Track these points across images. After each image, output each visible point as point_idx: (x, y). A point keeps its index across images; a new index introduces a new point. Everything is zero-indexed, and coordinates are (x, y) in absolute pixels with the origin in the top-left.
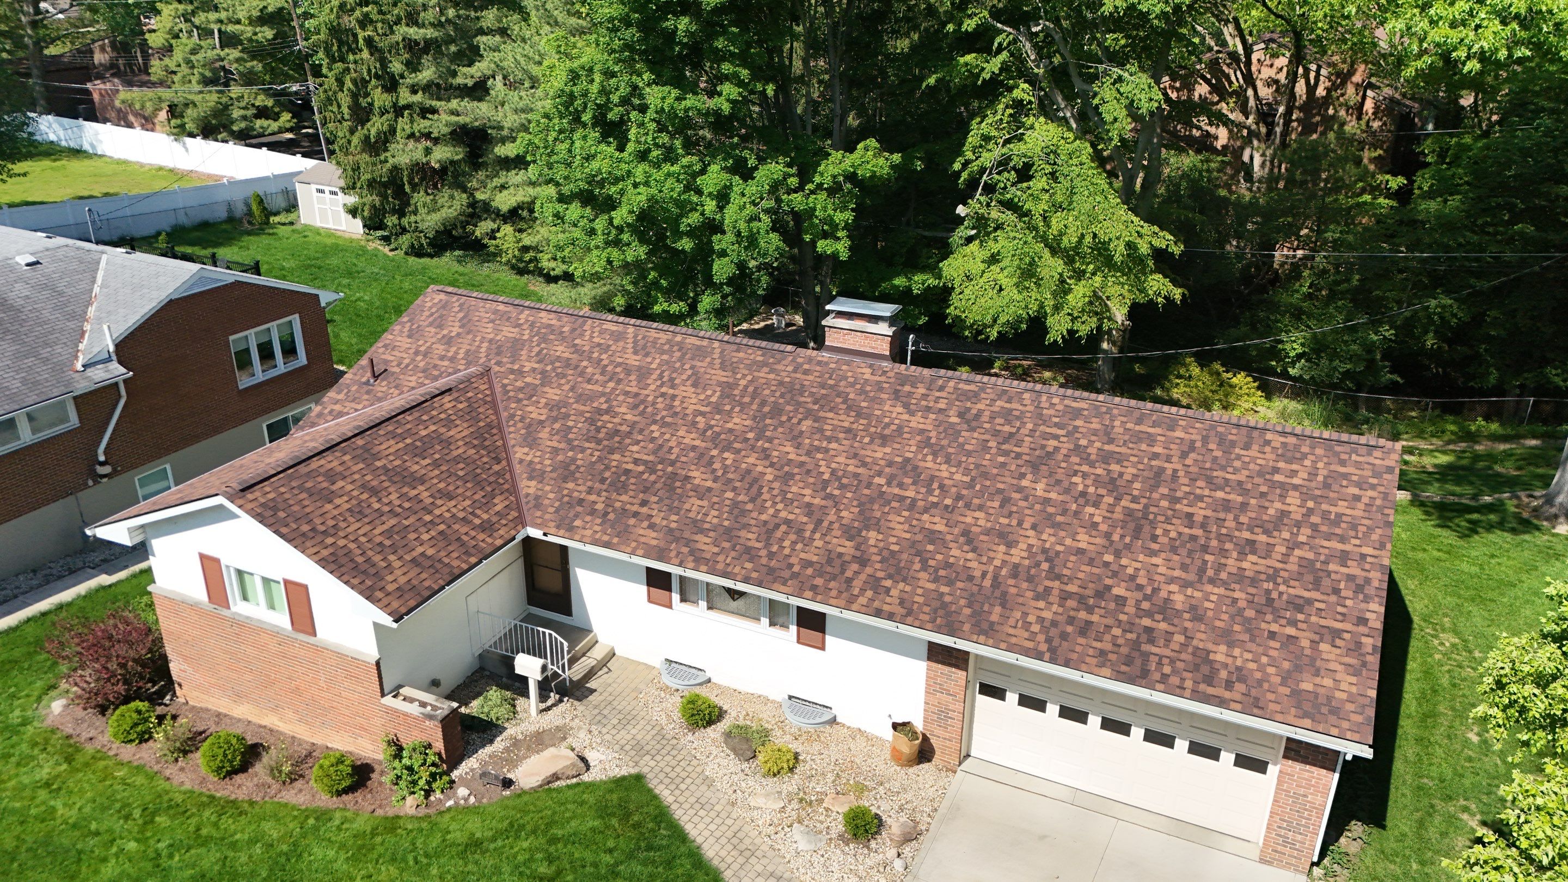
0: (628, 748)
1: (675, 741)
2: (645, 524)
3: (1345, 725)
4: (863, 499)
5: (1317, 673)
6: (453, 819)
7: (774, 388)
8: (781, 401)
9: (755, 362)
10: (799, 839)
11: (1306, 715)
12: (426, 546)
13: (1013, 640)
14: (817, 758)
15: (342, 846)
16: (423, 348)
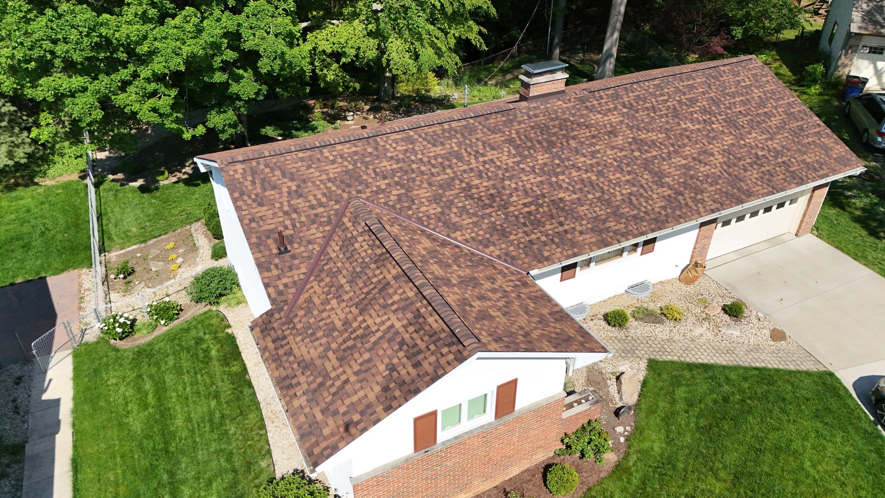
1: (629, 338)
3: (855, 162)
4: (643, 166)
7: (533, 132)
9: (504, 122)
10: (731, 333)
16: (286, 208)
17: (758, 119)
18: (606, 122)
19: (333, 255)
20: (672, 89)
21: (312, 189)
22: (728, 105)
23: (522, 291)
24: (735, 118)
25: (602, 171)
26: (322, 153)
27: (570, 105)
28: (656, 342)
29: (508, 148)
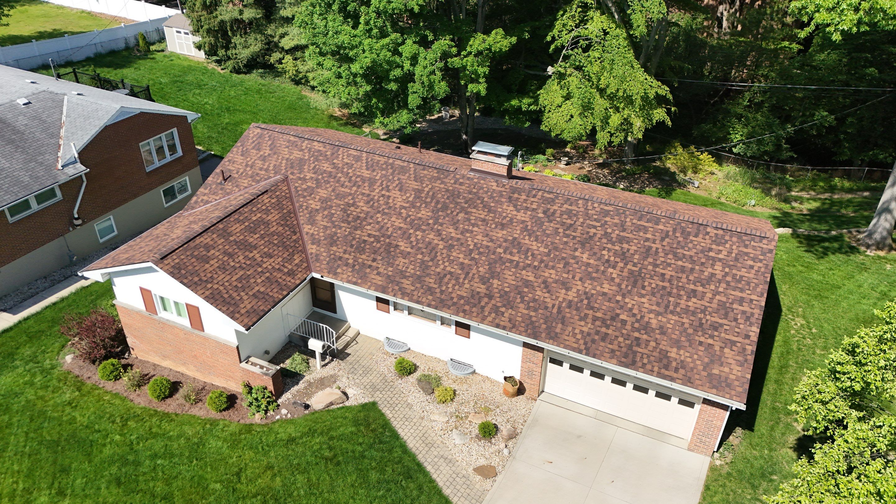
0: (368, 387)
1: (392, 383)
2: (375, 272)
3: (733, 393)
4: (491, 261)
5: (721, 365)
6: (280, 426)
7: (443, 193)
8: (447, 201)
9: (433, 177)
10: (456, 438)
11: (714, 387)
12: (260, 286)
13: (567, 343)
14: (465, 393)
15: (225, 440)
16: (250, 163)
18: (510, 215)
20: (617, 221)
21: (274, 159)
22: (659, 263)
24: (648, 276)
25: (454, 246)
26: (302, 142)
28: (400, 399)
29: (411, 194)
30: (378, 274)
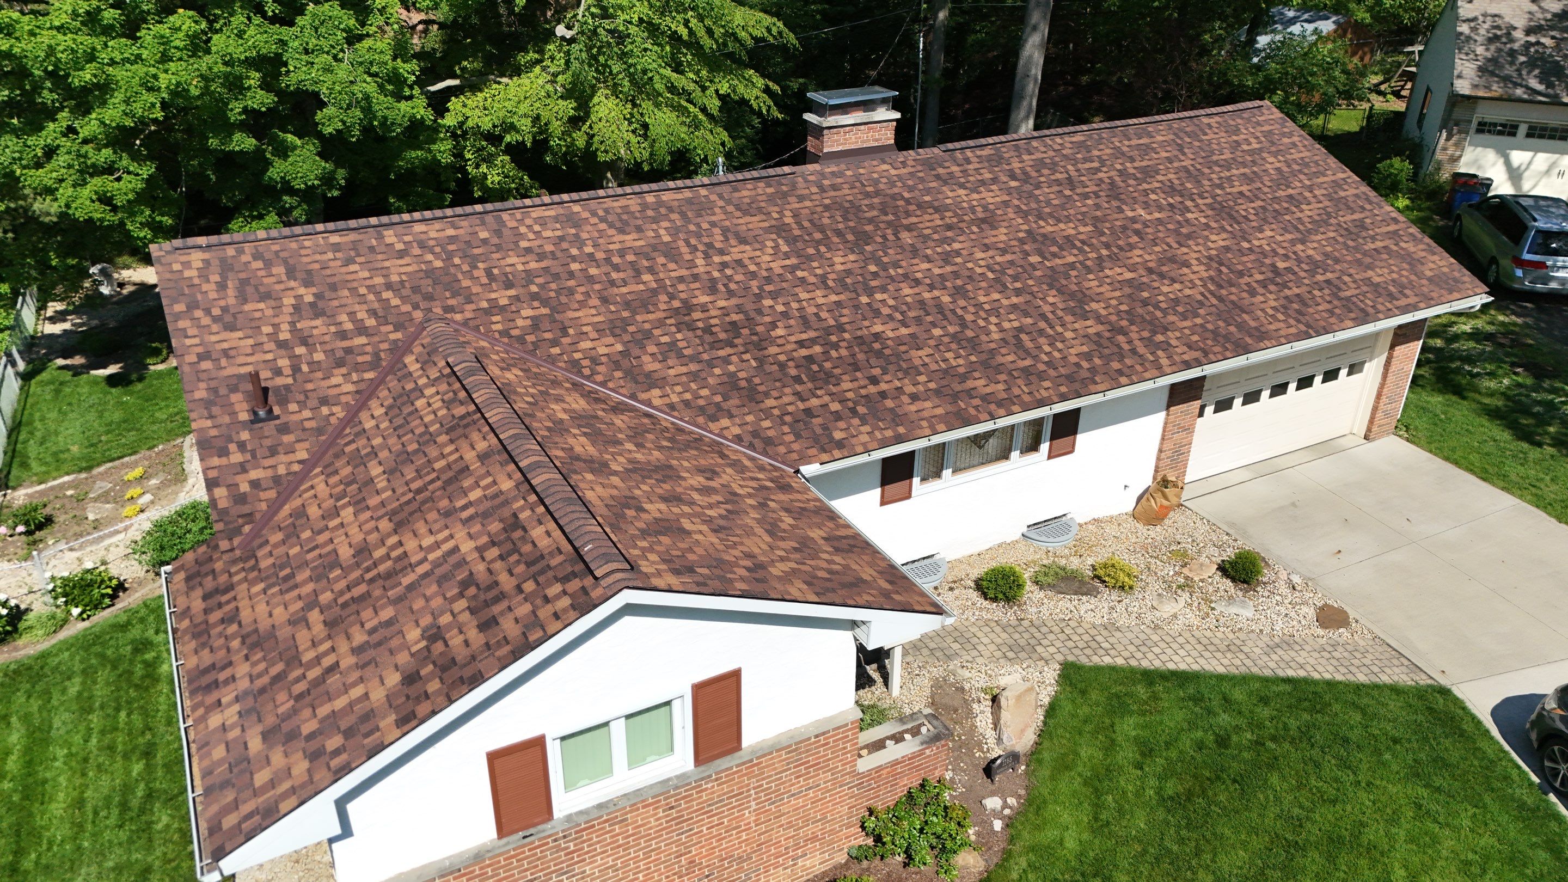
3: (1469, 286)
10: (1235, 612)
16: (284, 335)
17: (1277, 207)
18: (975, 203)
19: (369, 424)
20: (1108, 151)
21: (350, 301)
22: (1217, 182)
23: (772, 497)
24: (1231, 203)
25: (962, 287)
26: (380, 237)
27: (903, 171)
28: (1080, 631)
29: (773, 240)
30: (914, 398)
